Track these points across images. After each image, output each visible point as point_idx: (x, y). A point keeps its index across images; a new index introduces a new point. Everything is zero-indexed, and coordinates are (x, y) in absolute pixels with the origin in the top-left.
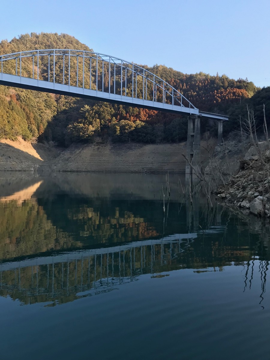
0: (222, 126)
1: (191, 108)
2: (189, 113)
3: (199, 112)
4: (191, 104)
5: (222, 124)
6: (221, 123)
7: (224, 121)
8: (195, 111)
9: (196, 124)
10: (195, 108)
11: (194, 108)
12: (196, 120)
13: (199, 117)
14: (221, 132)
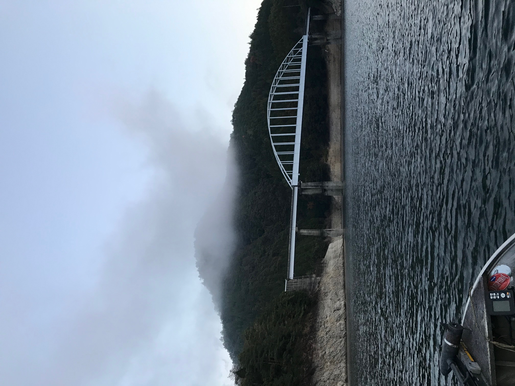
0: (317, 16)
1: (302, 41)
2: (308, 42)
3: (305, 35)
4: (300, 42)
5: (314, 16)
6: (313, 18)
7: (312, 15)
8: (305, 39)
9: (316, 36)
10: (302, 38)
11: (302, 40)
12: (313, 36)
13: (310, 34)
14: (322, 16)
